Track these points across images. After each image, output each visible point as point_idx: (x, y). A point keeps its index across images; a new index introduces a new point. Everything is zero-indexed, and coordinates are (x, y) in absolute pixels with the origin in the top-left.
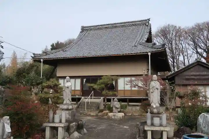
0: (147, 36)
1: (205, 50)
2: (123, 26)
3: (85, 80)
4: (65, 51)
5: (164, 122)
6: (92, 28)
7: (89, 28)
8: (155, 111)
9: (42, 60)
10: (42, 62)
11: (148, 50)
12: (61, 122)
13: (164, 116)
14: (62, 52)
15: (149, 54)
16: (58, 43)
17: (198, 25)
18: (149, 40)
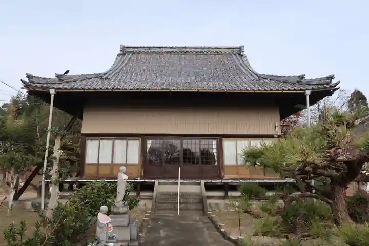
3: (150, 143)
4: (107, 79)
6: (142, 50)
7: (136, 49)
9: (52, 91)
10: (52, 96)
15: (308, 93)
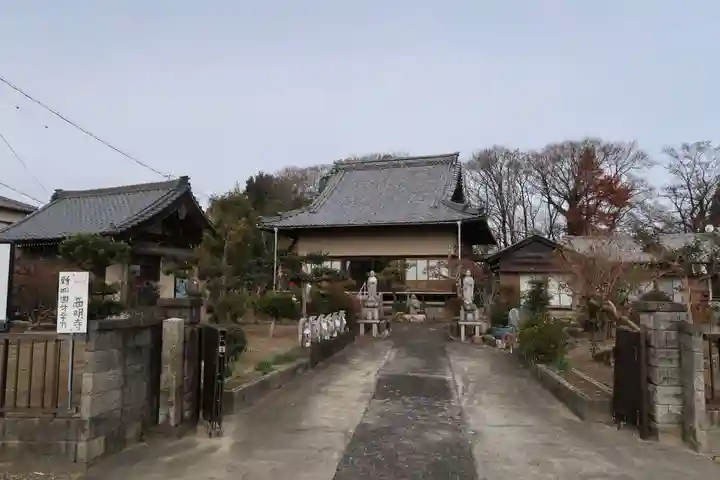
0: (454, 187)
1: (565, 198)
2: (409, 165)
3: (348, 263)
4: (314, 212)
5: (477, 316)
8: (468, 308)
9: (276, 229)
10: (276, 232)
11: (457, 217)
12: (373, 319)
13: (477, 312)
14: (307, 213)
15: (459, 223)
16: (261, 176)
17: (553, 148)
18: (458, 196)
